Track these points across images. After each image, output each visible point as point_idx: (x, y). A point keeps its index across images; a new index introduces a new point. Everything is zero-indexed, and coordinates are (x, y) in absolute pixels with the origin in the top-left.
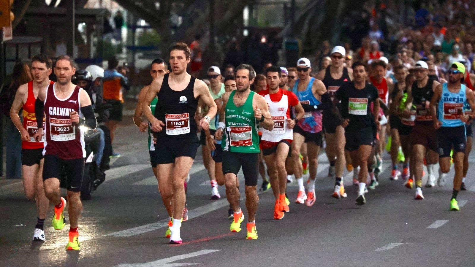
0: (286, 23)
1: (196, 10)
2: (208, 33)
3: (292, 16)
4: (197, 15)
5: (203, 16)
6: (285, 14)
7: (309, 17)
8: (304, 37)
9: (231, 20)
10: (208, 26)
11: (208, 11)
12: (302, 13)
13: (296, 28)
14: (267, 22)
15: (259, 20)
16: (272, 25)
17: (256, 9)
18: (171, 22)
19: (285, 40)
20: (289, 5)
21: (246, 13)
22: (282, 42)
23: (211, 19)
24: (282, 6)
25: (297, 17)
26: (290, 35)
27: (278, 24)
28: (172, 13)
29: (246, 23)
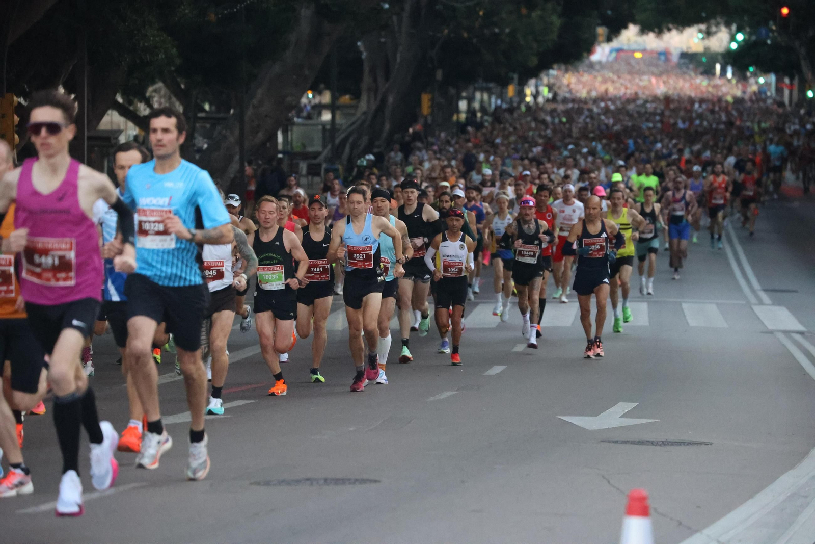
0: (324, 147)
1: (224, 131)
2: (237, 157)
3: (332, 138)
4: (225, 137)
5: (232, 139)
6: (324, 138)
7: (351, 140)
8: (345, 163)
9: (264, 144)
10: (237, 149)
11: (237, 132)
12: (343, 136)
13: (337, 152)
14: (304, 146)
15: (294, 143)
16: (310, 149)
17: (292, 130)
18: (194, 145)
19: (324, 166)
20: (328, 127)
21: (280, 138)
22: (320, 168)
23: (241, 141)
24: (320, 127)
25: (337, 141)
26: (330, 160)
27: (316, 147)
28: (196, 135)
29: (280, 147)
